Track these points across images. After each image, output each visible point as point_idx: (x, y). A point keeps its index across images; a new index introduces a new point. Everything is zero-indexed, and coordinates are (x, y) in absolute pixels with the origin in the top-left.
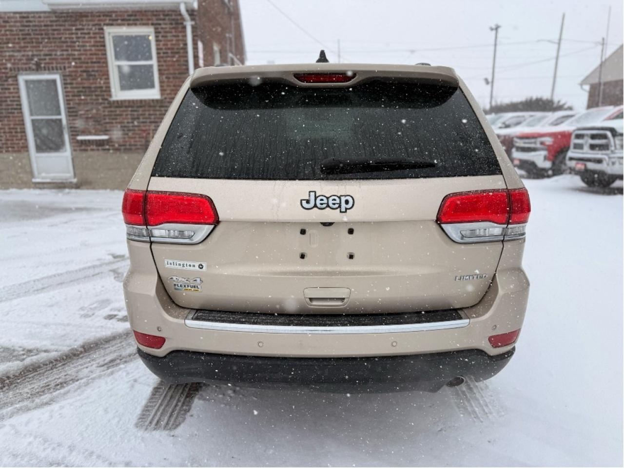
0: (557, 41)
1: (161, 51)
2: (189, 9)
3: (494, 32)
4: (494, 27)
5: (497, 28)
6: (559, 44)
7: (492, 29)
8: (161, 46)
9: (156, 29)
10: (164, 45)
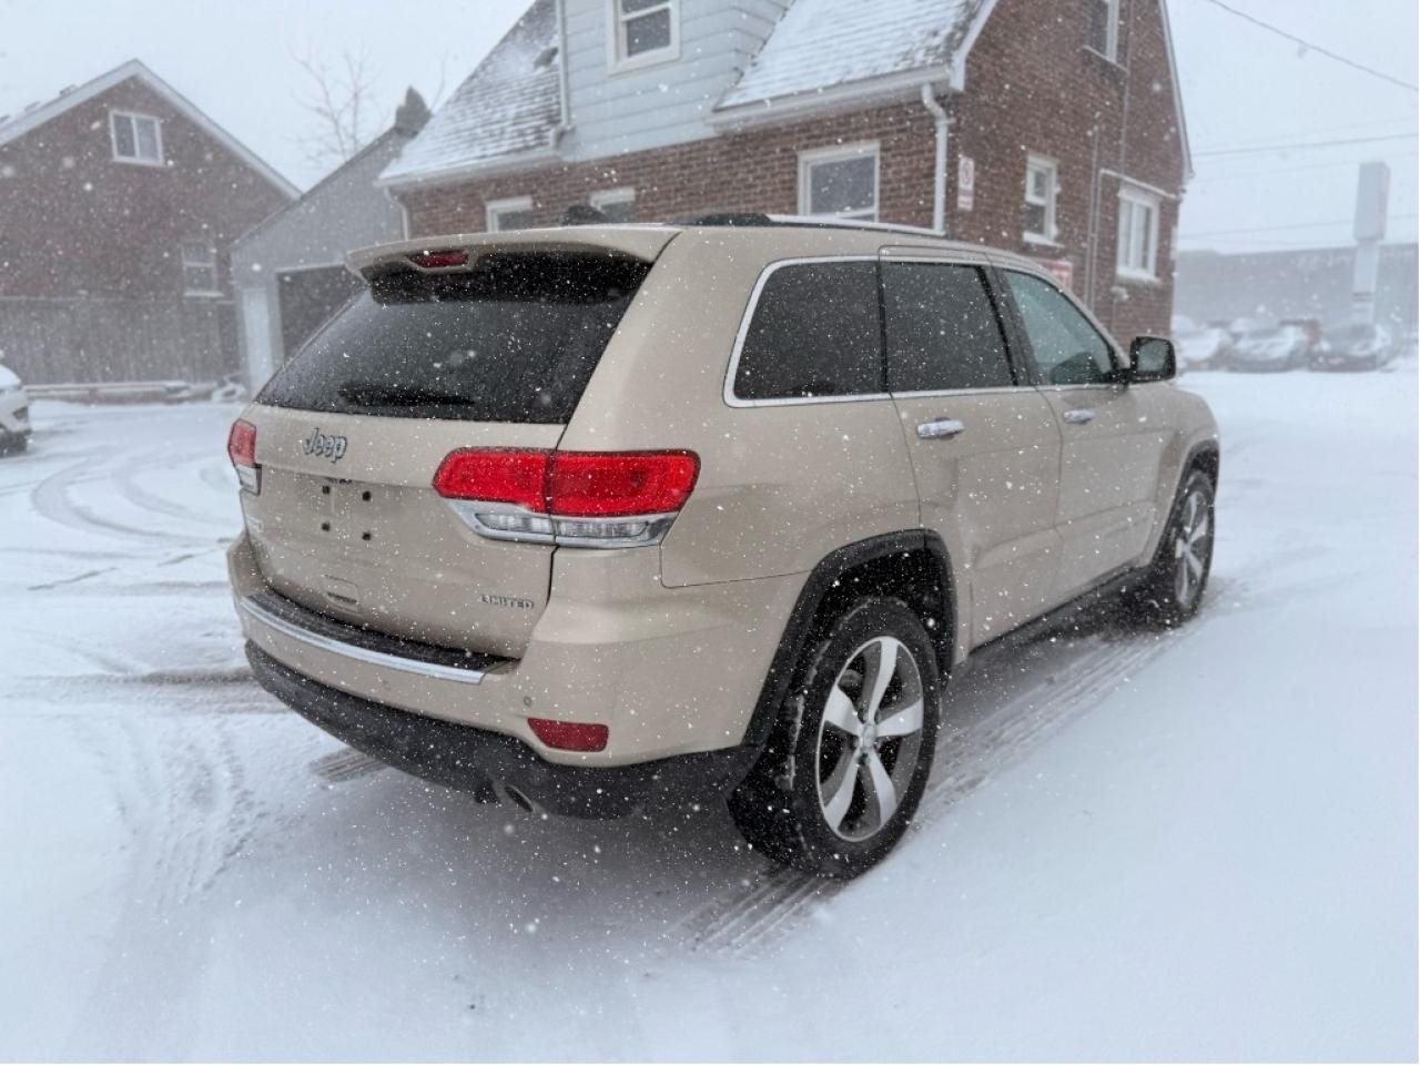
1: (888, 187)
2: (942, 93)
8: (890, 176)
9: (883, 142)
10: (895, 173)
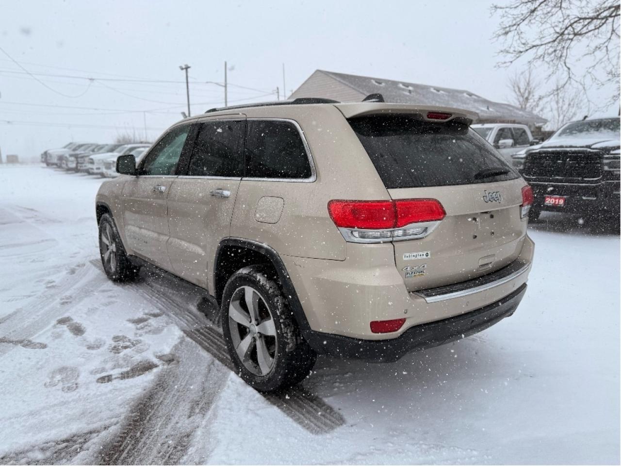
0: (224, 85)
3: (185, 71)
4: (184, 67)
5: (187, 68)
6: (226, 86)
7: (182, 69)
